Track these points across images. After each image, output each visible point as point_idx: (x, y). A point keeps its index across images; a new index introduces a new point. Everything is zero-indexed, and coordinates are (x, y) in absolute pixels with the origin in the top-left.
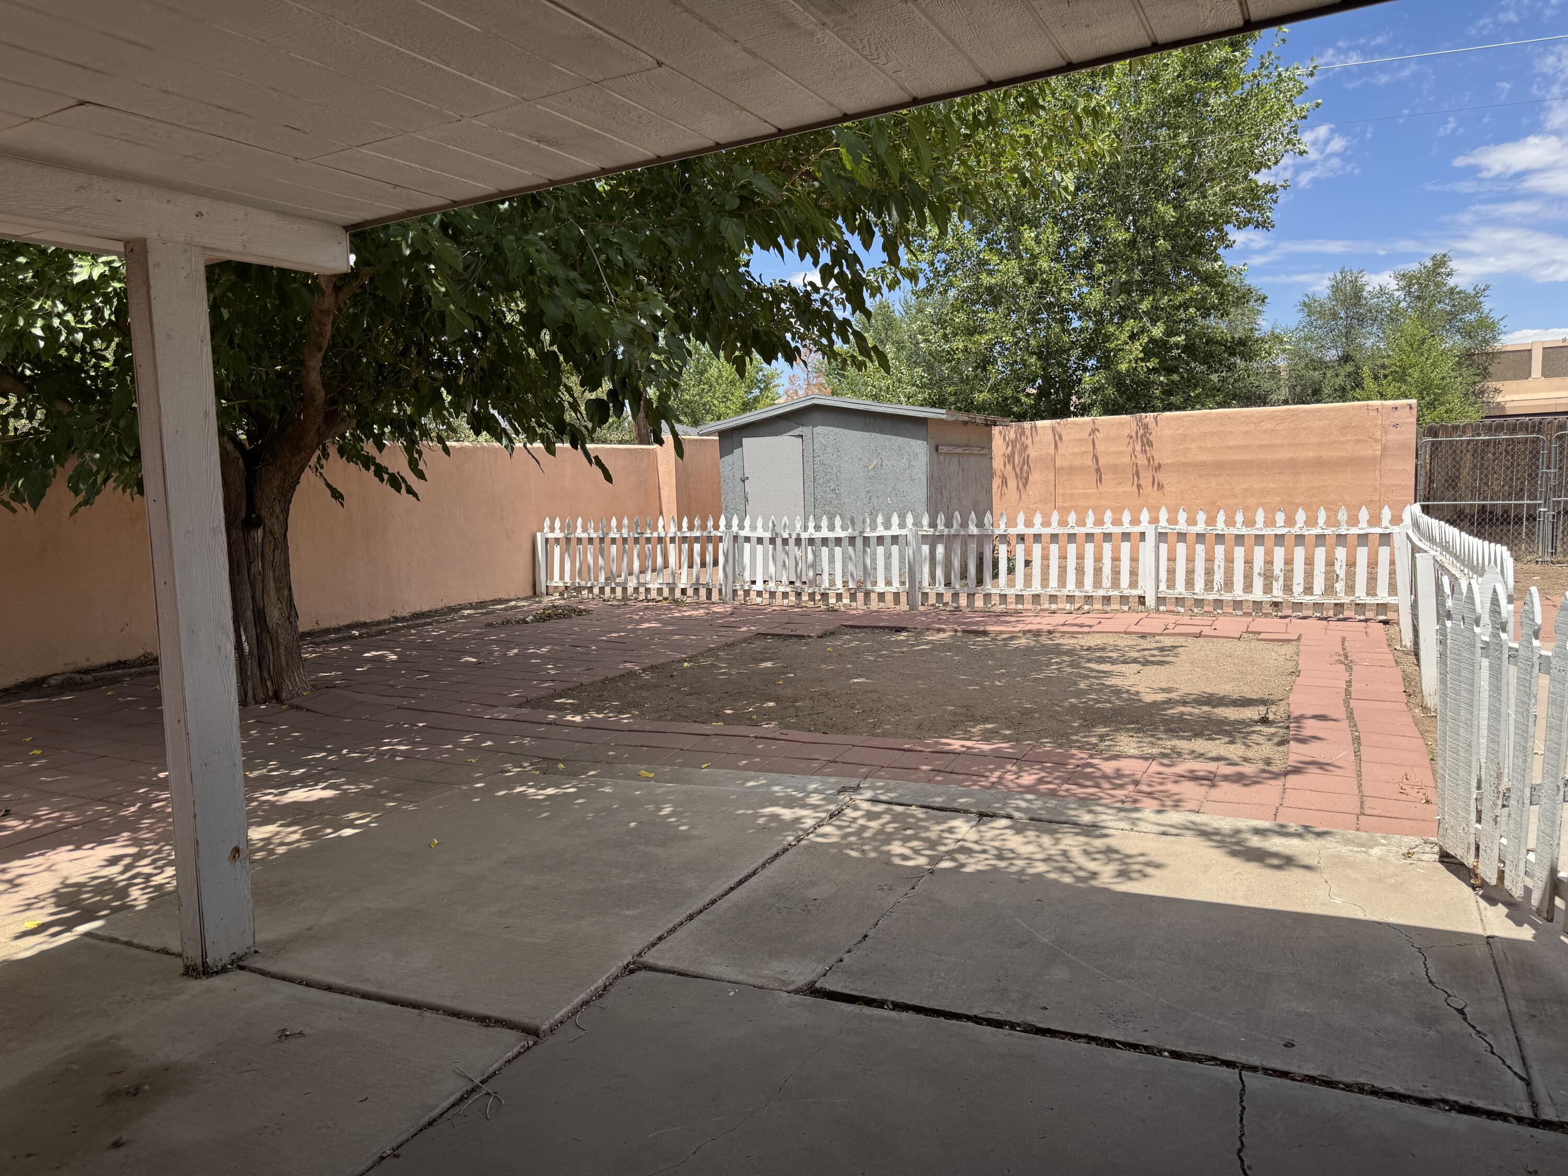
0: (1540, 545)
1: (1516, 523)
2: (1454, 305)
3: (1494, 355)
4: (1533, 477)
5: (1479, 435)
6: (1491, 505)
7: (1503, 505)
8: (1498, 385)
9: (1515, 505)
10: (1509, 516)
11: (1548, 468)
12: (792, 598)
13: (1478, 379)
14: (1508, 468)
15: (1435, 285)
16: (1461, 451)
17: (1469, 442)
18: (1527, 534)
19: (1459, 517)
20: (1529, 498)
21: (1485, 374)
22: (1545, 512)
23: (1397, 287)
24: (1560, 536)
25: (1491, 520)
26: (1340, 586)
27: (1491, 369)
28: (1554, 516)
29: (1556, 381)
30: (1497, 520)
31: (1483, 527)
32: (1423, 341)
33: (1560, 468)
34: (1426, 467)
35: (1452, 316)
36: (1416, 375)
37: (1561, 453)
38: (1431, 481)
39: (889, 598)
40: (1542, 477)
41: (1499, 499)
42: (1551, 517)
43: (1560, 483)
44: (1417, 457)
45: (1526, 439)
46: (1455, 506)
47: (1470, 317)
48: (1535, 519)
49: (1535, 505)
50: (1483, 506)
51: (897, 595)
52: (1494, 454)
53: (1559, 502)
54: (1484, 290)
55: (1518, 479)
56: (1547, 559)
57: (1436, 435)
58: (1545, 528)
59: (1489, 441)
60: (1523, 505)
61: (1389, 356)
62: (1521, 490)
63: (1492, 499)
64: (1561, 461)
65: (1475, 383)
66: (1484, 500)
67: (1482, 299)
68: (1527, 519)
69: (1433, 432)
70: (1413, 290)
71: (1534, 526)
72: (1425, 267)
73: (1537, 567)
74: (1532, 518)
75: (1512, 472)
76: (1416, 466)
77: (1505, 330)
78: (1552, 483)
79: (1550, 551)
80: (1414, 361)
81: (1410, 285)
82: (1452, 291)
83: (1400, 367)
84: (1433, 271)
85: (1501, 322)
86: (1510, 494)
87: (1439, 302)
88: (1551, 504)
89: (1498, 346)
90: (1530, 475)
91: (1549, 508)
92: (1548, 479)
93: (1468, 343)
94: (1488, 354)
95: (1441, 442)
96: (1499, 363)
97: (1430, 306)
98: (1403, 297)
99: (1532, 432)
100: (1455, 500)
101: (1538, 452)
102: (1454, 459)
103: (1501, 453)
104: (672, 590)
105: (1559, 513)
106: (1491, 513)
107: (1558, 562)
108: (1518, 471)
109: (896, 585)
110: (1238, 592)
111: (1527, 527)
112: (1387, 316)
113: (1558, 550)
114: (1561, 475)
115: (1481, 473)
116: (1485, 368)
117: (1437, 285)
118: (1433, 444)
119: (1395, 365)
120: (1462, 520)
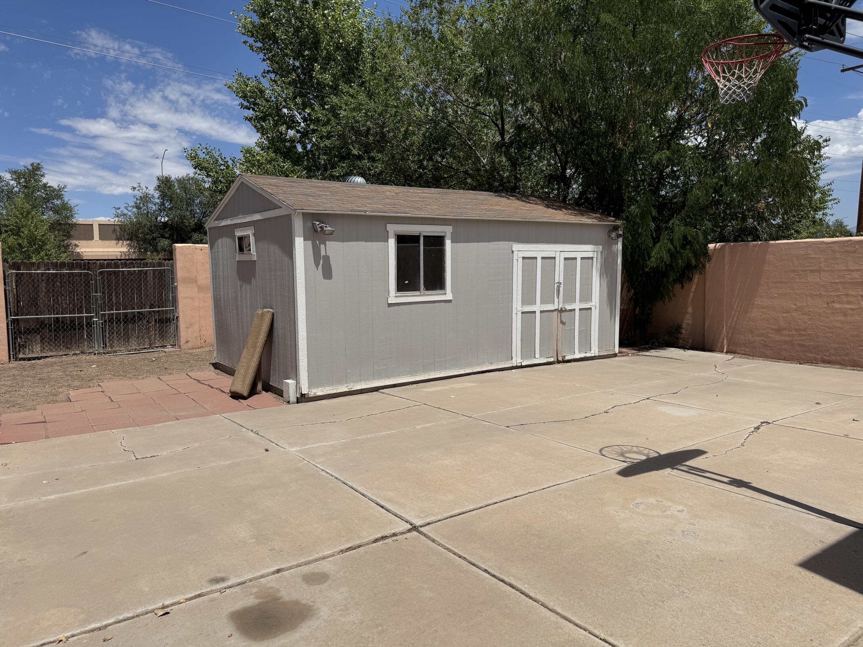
0: (96, 342)
1: (79, 329)
2: (47, 194)
3: (74, 225)
4: (88, 298)
5: (49, 269)
6: (62, 317)
7: (70, 317)
8: (77, 242)
9: (78, 317)
10: (74, 324)
11: (96, 292)
13: (65, 238)
14: (71, 293)
15: (35, 180)
16: (38, 281)
17: (42, 274)
18: (87, 336)
19: (40, 326)
20: (86, 313)
21: (69, 236)
22: (96, 321)
23: (11, 178)
24: (108, 336)
25: (63, 327)
27: (72, 233)
28: (102, 323)
29: (107, 242)
30: (67, 327)
31: (58, 332)
32: (29, 213)
33: (104, 293)
34: (13, 291)
35: (47, 200)
36: (26, 232)
37: (103, 283)
38: (18, 302)
40: (93, 298)
41: (67, 313)
42: (101, 324)
43: (104, 302)
44: (5, 284)
45: (81, 273)
46: (38, 318)
47: (57, 202)
48: (91, 326)
49: (91, 316)
50: (57, 318)
52: (61, 283)
53: (105, 314)
54: (64, 188)
55: (78, 300)
56: (100, 352)
57: (19, 269)
58: (97, 331)
59: (56, 274)
60: (83, 317)
61: (8, 220)
62: (81, 307)
63: (62, 314)
64: (103, 288)
65: (64, 240)
66: (57, 314)
67: (63, 192)
68: (86, 326)
69: (16, 266)
70: (21, 181)
71: (91, 331)
72: (27, 169)
73: (95, 357)
74: (89, 324)
75: (74, 295)
76: (5, 291)
77: (77, 212)
78: (99, 302)
79: (102, 346)
80: (24, 224)
81: (19, 178)
82: (45, 185)
83: (16, 226)
84: (33, 172)
85: (75, 208)
86: (74, 310)
87: (38, 191)
88: (100, 316)
89: (74, 220)
90: (85, 297)
91: (99, 318)
92: (96, 299)
93: (57, 217)
94: (69, 224)
95: (22, 273)
96: (76, 230)
97: (32, 192)
98: (16, 185)
99: (84, 269)
100: (37, 315)
101: (89, 282)
102: (33, 286)
103: (65, 282)
105: (105, 321)
106: (62, 322)
107: (108, 353)
108: (77, 295)
111: (87, 331)
112: (6, 194)
113: (108, 345)
114: (104, 297)
115: (53, 296)
116: (69, 232)
117: (36, 181)
118: (17, 274)
119: (13, 225)
120: (43, 328)
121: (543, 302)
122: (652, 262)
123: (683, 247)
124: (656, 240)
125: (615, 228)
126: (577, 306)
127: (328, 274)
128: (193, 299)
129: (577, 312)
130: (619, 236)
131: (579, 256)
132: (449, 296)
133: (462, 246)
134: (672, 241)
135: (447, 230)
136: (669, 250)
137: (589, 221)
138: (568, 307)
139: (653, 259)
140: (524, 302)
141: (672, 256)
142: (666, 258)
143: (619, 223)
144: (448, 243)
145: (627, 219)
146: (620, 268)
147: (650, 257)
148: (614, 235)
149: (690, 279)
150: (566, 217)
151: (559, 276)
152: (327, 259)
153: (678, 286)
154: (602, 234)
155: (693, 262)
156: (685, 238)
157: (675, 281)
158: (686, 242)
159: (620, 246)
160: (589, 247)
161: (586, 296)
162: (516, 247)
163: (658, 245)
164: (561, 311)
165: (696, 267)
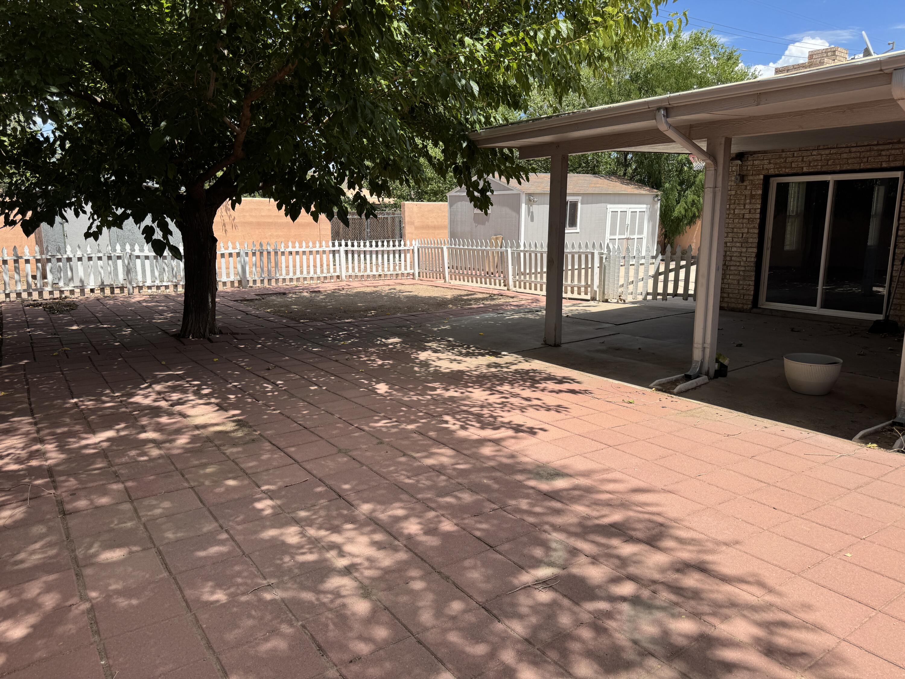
11: (367, 229)
12: (171, 289)
14: (353, 229)
26: (397, 268)
39: (229, 285)
40: (365, 232)
45: (358, 218)
51: (232, 283)
55: (356, 233)
78: (369, 235)
90: (360, 232)
92: (368, 233)
101: (362, 223)
104: (82, 291)
108: (356, 230)
109: (232, 278)
110: (369, 272)
121: (620, 234)
122: (676, 214)
123: (692, 206)
124: (678, 202)
125: (657, 196)
126: (636, 236)
127: (532, 220)
128: (412, 234)
129: (636, 240)
130: (658, 200)
131: (638, 210)
132: (578, 230)
133: (585, 206)
134: (686, 203)
135: (579, 198)
136: (685, 208)
137: (644, 192)
138: (632, 237)
139: (676, 212)
140: (611, 234)
141: (686, 211)
142: (683, 212)
143: (659, 193)
144: (579, 205)
145: (664, 191)
146: (658, 217)
147: (674, 211)
148: (656, 199)
149: (695, 223)
150: (633, 190)
151: (628, 221)
152: (532, 212)
153: (688, 227)
154: (650, 199)
155: (697, 214)
156: (693, 201)
157: (687, 224)
158: (693, 203)
159: (659, 205)
160: (645, 206)
161: (641, 232)
162: (609, 206)
163: (679, 205)
164: (628, 239)
165: (699, 217)
